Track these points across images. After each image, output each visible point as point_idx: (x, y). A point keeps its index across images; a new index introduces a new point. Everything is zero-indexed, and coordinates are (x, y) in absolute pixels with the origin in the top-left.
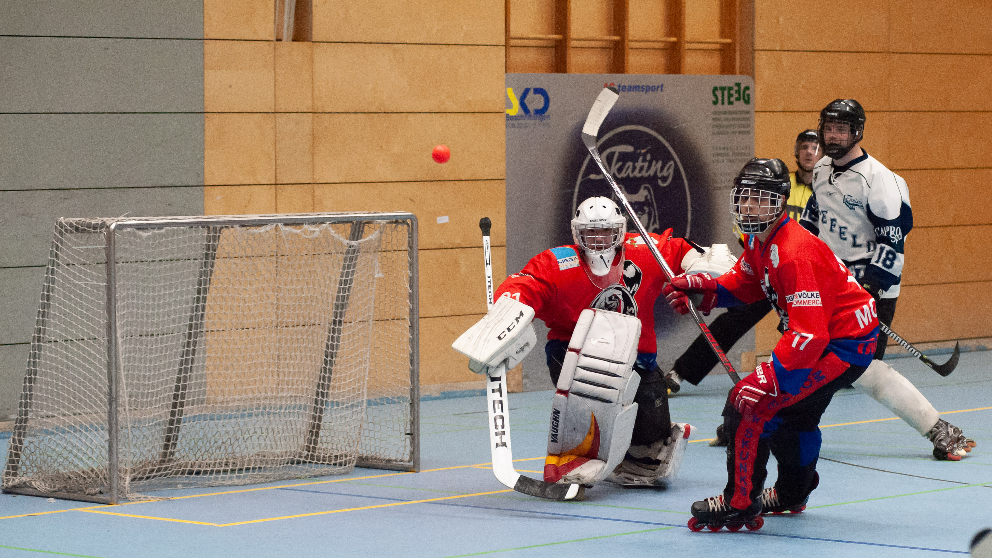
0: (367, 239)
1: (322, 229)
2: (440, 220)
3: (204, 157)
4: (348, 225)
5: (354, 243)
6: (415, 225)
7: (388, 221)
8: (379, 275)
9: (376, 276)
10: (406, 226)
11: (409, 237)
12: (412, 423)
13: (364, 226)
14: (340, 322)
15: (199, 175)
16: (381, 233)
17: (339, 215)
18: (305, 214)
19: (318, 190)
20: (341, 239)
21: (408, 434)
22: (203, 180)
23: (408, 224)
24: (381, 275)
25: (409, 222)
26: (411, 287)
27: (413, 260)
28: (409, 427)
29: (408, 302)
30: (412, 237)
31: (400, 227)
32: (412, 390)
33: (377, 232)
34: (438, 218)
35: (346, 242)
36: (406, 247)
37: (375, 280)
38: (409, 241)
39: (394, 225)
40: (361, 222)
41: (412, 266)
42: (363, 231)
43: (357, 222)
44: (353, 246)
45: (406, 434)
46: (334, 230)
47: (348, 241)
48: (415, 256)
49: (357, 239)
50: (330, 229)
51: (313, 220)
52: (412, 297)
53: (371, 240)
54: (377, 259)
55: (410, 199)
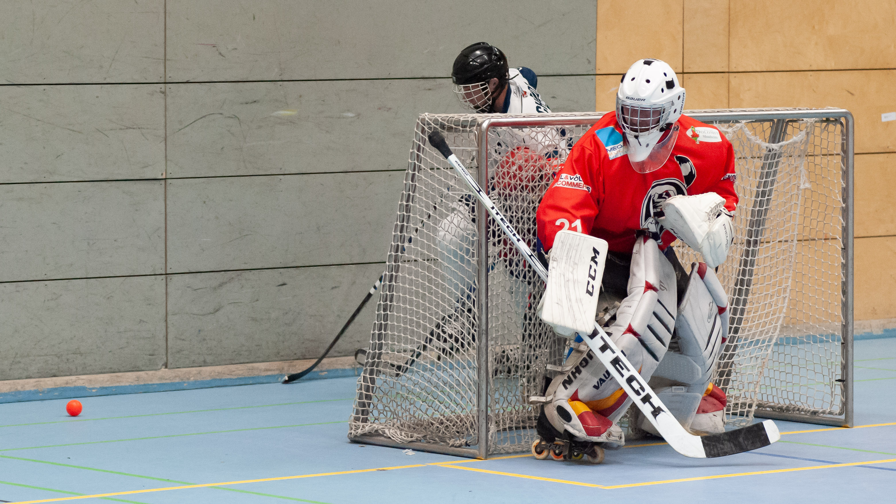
0: (791, 141)
1: (735, 130)
2: (885, 117)
3: (596, 40)
4: (767, 124)
5: (775, 146)
6: (850, 123)
7: (817, 119)
8: (805, 185)
9: (802, 187)
10: (839, 126)
11: (843, 139)
12: (845, 367)
13: (786, 126)
14: (756, 242)
15: (589, 62)
16: (807, 134)
17: (756, 111)
18: (716, 110)
19: (734, 80)
20: (759, 141)
21: (839, 380)
22: (595, 69)
23: (841, 124)
24: (807, 185)
25: (843, 120)
26: (845, 201)
27: (847, 168)
28: (839, 372)
29: (841, 218)
30: (847, 140)
31: (831, 127)
32: (845, 327)
33: (803, 133)
34: (883, 115)
35: (765, 145)
36: (839, 150)
37: (800, 192)
38: (843, 144)
39: (824, 124)
40: (783, 120)
41: (845, 174)
42: (785, 132)
43: (779, 121)
44: (773, 149)
45: (836, 381)
46: (750, 131)
47: (767, 144)
48: (850, 161)
49: (779, 142)
50: (746, 129)
51: (726, 118)
52: (845, 212)
53: (795, 143)
54: (802, 165)
55: (848, 92)
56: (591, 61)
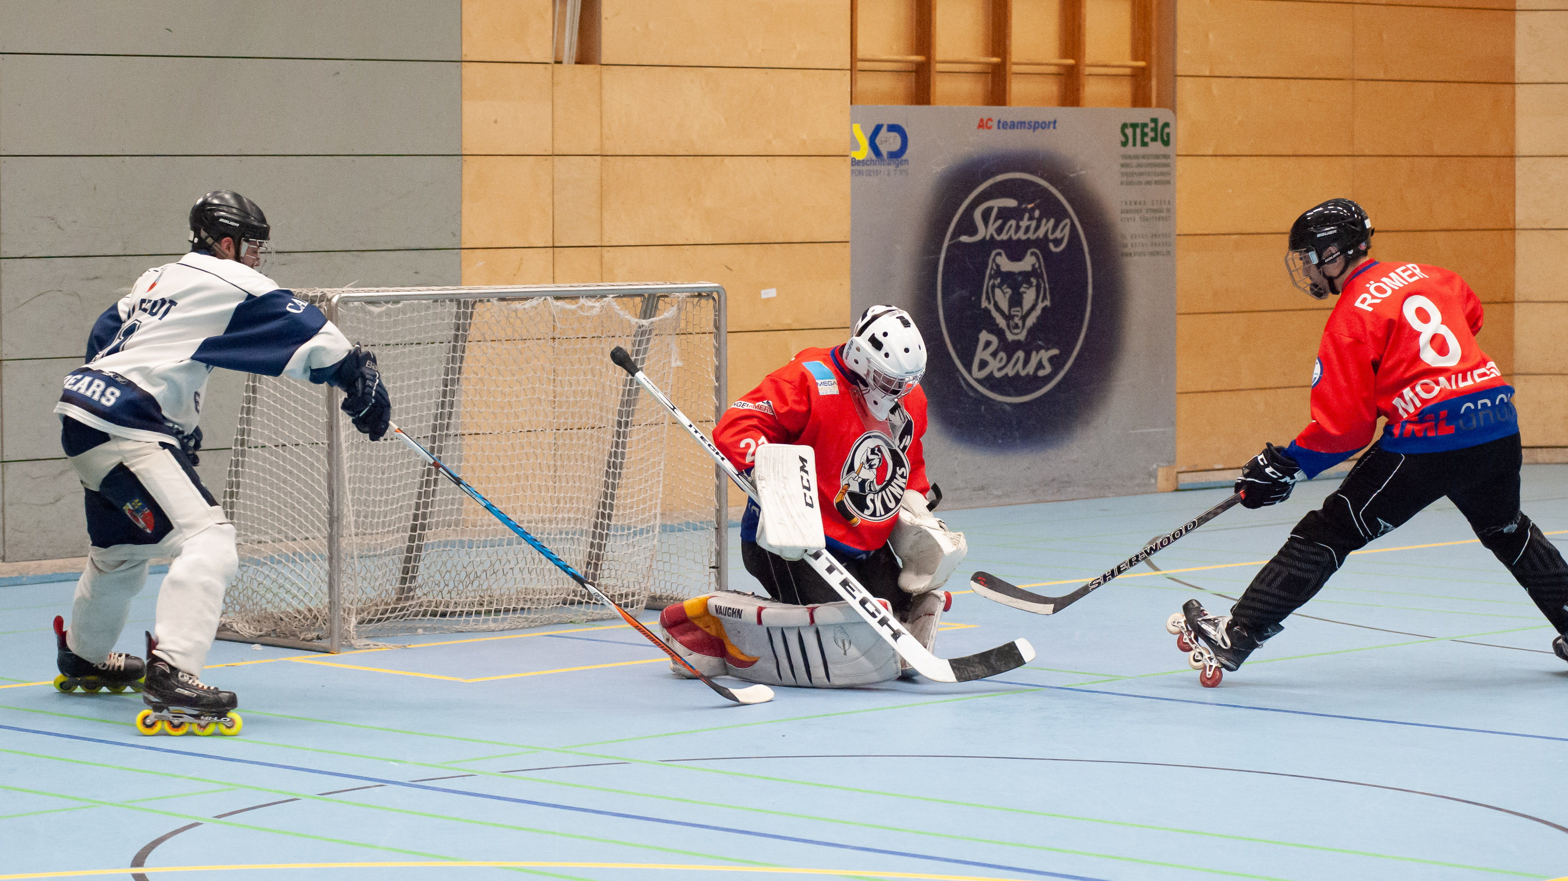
0: (661, 317)
1: (603, 304)
2: (765, 294)
3: (461, 212)
4: (638, 300)
5: (645, 322)
6: (722, 299)
7: (688, 294)
8: (676, 363)
9: (673, 365)
10: (711, 301)
11: (715, 315)
12: (719, 554)
13: (658, 301)
14: (627, 423)
15: (454, 235)
16: (679, 309)
17: (625, 286)
18: (583, 285)
19: (608, 254)
20: (628, 317)
21: (713, 567)
22: (461, 243)
23: (714, 299)
24: (679, 363)
25: (715, 295)
26: (718, 379)
27: (720, 344)
28: (714, 559)
29: (714, 398)
30: (719, 316)
31: (703, 301)
32: (718, 511)
33: (675, 308)
34: (763, 292)
35: (634, 321)
36: (711, 328)
37: (671, 370)
38: (715, 320)
39: (696, 299)
40: (655, 295)
41: (718, 352)
42: (656, 307)
43: (650, 295)
44: (643, 326)
45: (710, 568)
46: (619, 306)
47: (637, 320)
48: (723, 338)
49: (649, 318)
50: (614, 303)
51: (591, 293)
52: (718, 391)
53: (666, 319)
54: (674, 343)
55: (727, 267)
56: (456, 234)
